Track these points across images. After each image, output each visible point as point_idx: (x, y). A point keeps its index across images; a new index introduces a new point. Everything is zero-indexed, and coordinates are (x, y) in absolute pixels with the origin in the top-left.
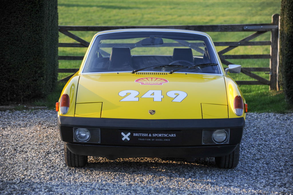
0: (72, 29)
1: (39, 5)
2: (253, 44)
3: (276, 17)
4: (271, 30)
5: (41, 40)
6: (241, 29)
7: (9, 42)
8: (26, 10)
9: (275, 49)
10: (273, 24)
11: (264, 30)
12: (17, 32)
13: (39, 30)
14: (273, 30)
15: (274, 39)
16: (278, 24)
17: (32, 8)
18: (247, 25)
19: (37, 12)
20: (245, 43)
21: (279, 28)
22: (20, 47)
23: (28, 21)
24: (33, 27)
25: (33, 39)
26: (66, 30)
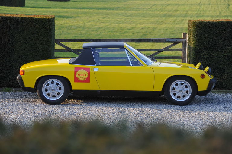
0: (62, 41)
1: (49, 29)
2: (172, 50)
3: (185, 34)
4: (182, 42)
5: (50, 49)
6: (164, 41)
7: (31, 51)
8: (42, 32)
9: (184, 53)
10: (183, 39)
11: (178, 42)
12: (36, 45)
13: (49, 43)
14: (183, 42)
15: (184, 47)
16: (186, 39)
17: (45, 31)
18: (168, 39)
19: (48, 33)
20: (167, 49)
21: (187, 41)
22: (38, 53)
23: (42, 38)
24: (45, 42)
25: (45, 49)
26: (58, 42)
